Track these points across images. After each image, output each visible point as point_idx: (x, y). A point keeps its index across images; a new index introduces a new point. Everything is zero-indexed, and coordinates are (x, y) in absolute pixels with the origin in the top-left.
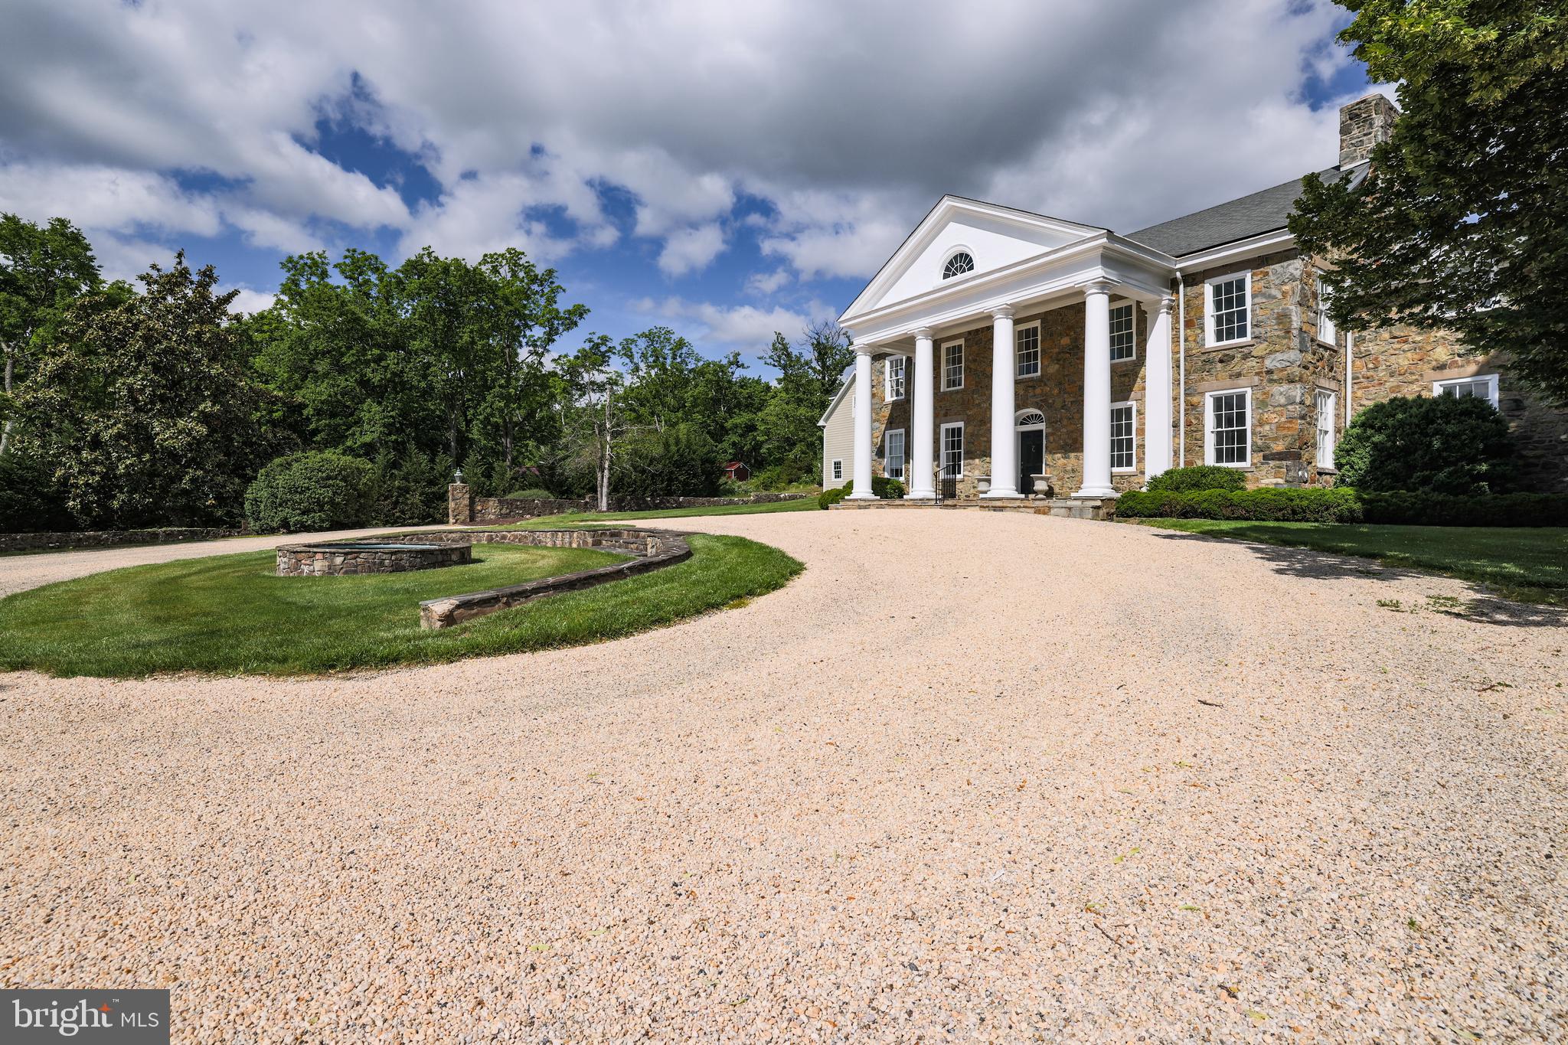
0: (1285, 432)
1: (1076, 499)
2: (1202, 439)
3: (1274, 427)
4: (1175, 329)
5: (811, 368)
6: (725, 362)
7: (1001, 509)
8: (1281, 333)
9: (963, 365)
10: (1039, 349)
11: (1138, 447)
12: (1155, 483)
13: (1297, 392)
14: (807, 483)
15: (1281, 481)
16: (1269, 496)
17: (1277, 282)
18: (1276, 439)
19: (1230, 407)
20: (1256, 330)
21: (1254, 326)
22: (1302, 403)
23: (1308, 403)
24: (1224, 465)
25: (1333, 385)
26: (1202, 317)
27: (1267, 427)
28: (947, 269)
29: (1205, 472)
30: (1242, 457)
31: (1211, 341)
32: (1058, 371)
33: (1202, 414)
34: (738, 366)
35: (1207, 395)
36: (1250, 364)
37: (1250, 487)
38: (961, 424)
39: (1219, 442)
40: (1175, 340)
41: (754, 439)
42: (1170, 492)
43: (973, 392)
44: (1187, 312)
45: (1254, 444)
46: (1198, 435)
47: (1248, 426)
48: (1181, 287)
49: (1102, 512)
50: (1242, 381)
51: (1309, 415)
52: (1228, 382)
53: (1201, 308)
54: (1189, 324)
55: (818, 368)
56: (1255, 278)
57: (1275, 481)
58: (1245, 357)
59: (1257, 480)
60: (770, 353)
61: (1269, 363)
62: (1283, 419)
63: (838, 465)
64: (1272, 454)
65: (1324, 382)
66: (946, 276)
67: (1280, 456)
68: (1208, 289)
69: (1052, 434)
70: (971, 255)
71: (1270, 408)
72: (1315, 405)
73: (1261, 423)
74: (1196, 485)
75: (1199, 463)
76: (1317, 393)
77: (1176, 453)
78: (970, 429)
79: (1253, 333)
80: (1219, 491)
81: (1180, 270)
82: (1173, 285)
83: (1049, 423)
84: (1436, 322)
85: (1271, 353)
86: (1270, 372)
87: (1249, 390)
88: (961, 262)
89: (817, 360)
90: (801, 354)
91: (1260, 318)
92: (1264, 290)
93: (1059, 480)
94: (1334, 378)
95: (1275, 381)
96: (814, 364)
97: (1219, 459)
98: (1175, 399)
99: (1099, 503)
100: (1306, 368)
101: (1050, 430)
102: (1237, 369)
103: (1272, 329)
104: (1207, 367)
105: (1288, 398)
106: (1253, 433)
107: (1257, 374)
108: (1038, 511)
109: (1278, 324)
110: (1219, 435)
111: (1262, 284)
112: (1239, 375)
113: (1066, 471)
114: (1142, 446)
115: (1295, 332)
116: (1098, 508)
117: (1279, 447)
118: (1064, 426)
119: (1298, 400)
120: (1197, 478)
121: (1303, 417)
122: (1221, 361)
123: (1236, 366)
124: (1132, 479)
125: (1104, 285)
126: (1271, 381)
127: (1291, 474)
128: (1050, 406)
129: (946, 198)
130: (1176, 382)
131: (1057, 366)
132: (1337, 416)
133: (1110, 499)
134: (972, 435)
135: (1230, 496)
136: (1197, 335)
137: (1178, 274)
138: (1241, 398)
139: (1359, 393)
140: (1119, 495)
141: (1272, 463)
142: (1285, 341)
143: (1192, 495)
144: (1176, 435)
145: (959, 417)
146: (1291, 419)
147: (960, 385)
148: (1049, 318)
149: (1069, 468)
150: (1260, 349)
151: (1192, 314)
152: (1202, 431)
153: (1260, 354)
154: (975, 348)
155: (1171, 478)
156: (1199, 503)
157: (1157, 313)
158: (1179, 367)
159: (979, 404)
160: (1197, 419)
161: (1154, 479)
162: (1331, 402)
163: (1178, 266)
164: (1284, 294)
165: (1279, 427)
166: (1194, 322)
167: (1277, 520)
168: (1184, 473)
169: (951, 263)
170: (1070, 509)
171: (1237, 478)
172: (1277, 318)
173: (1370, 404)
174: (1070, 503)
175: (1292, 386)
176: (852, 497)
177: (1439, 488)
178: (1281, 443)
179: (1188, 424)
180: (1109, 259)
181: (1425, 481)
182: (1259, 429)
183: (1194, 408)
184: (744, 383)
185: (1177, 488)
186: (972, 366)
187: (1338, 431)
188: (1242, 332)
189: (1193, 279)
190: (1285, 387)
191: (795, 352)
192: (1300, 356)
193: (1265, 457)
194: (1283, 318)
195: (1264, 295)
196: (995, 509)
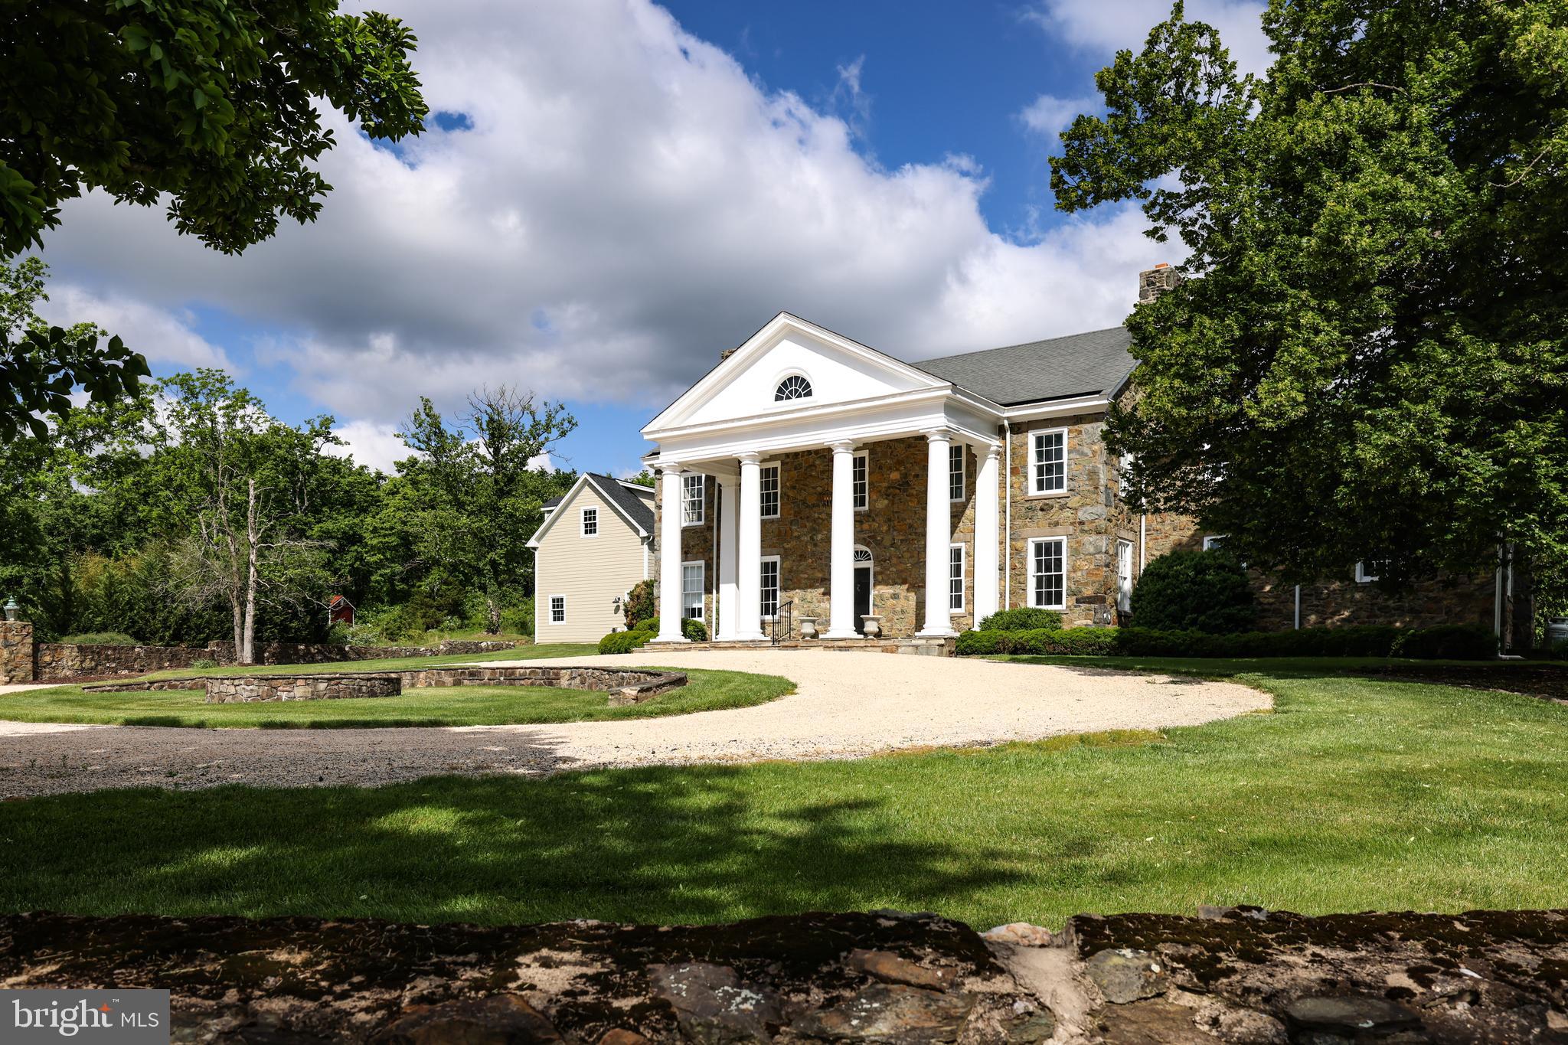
0: (1094, 578)
1: (921, 638)
2: (1025, 582)
3: (1084, 573)
4: (1002, 475)
5: (477, 455)
6: (305, 431)
7: (847, 648)
8: (1091, 488)
9: (779, 491)
10: (867, 481)
11: (967, 589)
12: (986, 624)
13: (1103, 542)
14: (452, 629)
15: (1090, 622)
16: (1082, 634)
17: (1089, 441)
18: (1086, 584)
19: (1048, 553)
20: (1071, 483)
21: (1070, 479)
22: (1106, 552)
23: (1111, 552)
24: (1044, 607)
25: (1130, 536)
26: (1025, 466)
27: (1079, 574)
28: (780, 390)
29: (1030, 614)
30: (1059, 601)
31: (1033, 491)
32: (887, 506)
33: (1025, 559)
34: (327, 440)
35: (1030, 540)
36: (1066, 514)
37: (1066, 627)
38: (777, 558)
39: (1039, 585)
40: (1002, 485)
41: (359, 558)
42: (1001, 632)
43: (791, 523)
44: (1013, 460)
45: (1069, 588)
46: (1021, 579)
47: (1064, 572)
48: (1008, 434)
49: (946, 650)
50: (1059, 529)
51: (1111, 565)
52: (1048, 529)
53: (1025, 457)
54: (1014, 471)
55: (489, 457)
56: (1072, 435)
57: (1085, 622)
58: (1062, 507)
59: (1071, 621)
60: (413, 429)
61: (1081, 515)
62: (1092, 567)
63: (558, 603)
64: (1083, 598)
65: (1123, 534)
66: (778, 398)
67: (1089, 600)
68: (1031, 438)
69: (881, 573)
70: (808, 379)
71: (1082, 556)
72: (1117, 554)
73: (1074, 569)
74: (1024, 625)
75: (1022, 605)
76: (1119, 543)
77: (1002, 595)
78: (787, 564)
79: (1068, 486)
80: (1042, 630)
81: (1008, 418)
82: (1000, 431)
83: (878, 561)
84: (1185, 511)
85: (1083, 505)
86: (1082, 523)
87: (1065, 538)
88: (794, 386)
89: (487, 446)
90: (460, 434)
91: (1074, 473)
92: (1078, 447)
93: (887, 621)
94: (1132, 529)
95: (1086, 531)
96: (483, 450)
97: (1039, 602)
98: (1001, 543)
99: (942, 642)
100: (1110, 520)
101: (878, 569)
102: (1055, 518)
103: (1084, 484)
104: (1030, 514)
105: (1096, 547)
106: (1068, 579)
107: (1072, 524)
108: (885, 650)
109: (1089, 480)
110: (1039, 580)
111: (1076, 441)
112: (1057, 524)
113: (895, 612)
114: (971, 588)
115: (1102, 489)
116: (942, 646)
117: (1088, 591)
118: (894, 565)
119: (1104, 550)
120: (1023, 619)
121: (1107, 566)
122: (1042, 510)
123: (1055, 515)
124: (962, 620)
125: (946, 433)
126: (1083, 531)
127: (1098, 616)
128: (879, 543)
129: (782, 315)
130: (1003, 527)
131: (886, 502)
132: (1134, 564)
133: (951, 638)
134: (790, 571)
135: (1052, 634)
136: (1021, 483)
137: (1006, 423)
138: (1058, 545)
139: (1151, 544)
140: (958, 635)
141: (1083, 606)
142: (1094, 496)
143: (1022, 634)
144: (1002, 578)
145: (775, 550)
146: (1098, 566)
147: (775, 512)
148: (879, 449)
149: (898, 609)
150: (1073, 502)
151: (1017, 462)
152: (1025, 574)
153: (1074, 506)
154: (794, 473)
155: (1002, 619)
156: (1028, 641)
157: (985, 457)
158: (1005, 512)
159: (798, 537)
160: (1021, 563)
161: (986, 620)
162: (1129, 550)
163: (1006, 415)
164: (1094, 452)
165: (1089, 573)
166: (1018, 470)
167: (1088, 654)
168: (1011, 615)
169: (784, 384)
170: (917, 647)
171: (1055, 619)
172: (1088, 475)
173: (1158, 553)
174: (915, 642)
175: (1099, 536)
176: (658, 639)
177: (1202, 628)
178: (1090, 588)
179: (1013, 568)
180: (952, 409)
181: (1194, 622)
182: (1072, 575)
183: (1017, 552)
184: (336, 466)
185: (1008, 628)
186: (791, 494)
187: (1134, 578)
188: (1060, 485)
189: (1018, 428)
190: (1093, 538)
191: (449, 429)
192: (1106, 510)
193: (1078, 601)
194: (1093, 474)
195: (1078, 452)
196: (841, 648)
